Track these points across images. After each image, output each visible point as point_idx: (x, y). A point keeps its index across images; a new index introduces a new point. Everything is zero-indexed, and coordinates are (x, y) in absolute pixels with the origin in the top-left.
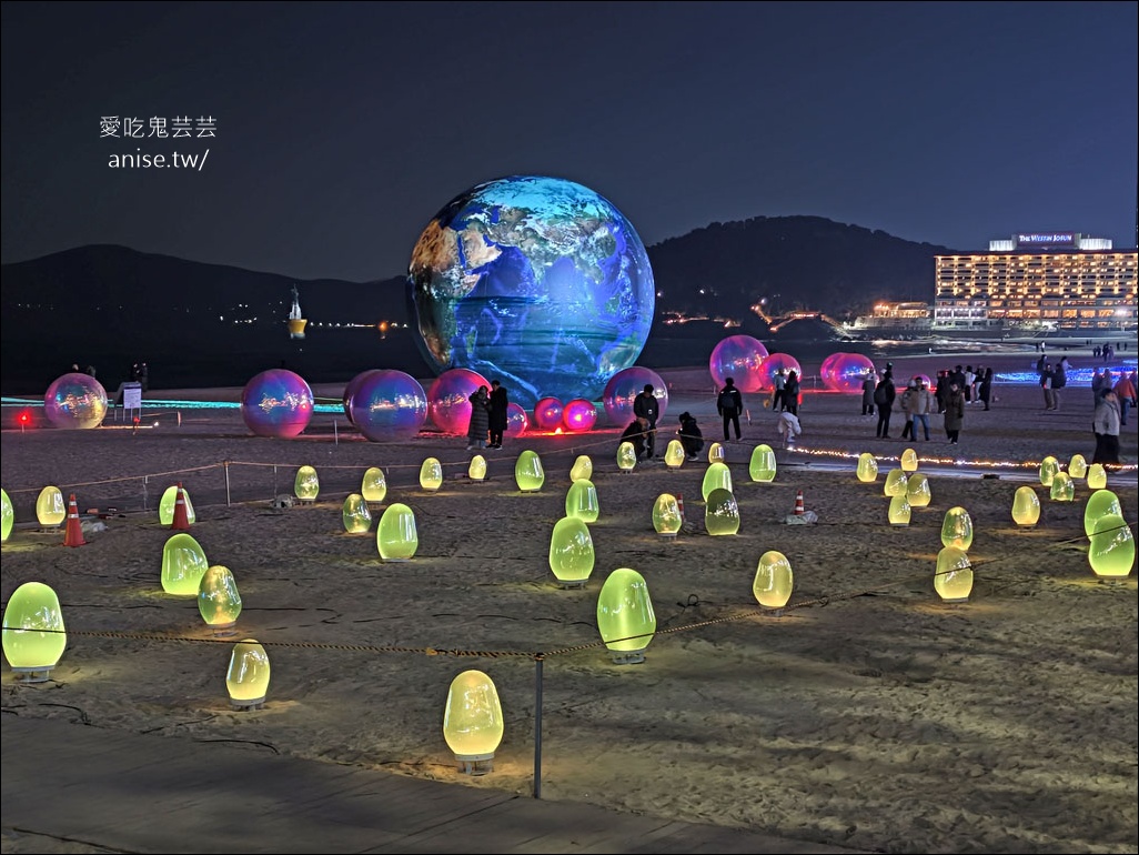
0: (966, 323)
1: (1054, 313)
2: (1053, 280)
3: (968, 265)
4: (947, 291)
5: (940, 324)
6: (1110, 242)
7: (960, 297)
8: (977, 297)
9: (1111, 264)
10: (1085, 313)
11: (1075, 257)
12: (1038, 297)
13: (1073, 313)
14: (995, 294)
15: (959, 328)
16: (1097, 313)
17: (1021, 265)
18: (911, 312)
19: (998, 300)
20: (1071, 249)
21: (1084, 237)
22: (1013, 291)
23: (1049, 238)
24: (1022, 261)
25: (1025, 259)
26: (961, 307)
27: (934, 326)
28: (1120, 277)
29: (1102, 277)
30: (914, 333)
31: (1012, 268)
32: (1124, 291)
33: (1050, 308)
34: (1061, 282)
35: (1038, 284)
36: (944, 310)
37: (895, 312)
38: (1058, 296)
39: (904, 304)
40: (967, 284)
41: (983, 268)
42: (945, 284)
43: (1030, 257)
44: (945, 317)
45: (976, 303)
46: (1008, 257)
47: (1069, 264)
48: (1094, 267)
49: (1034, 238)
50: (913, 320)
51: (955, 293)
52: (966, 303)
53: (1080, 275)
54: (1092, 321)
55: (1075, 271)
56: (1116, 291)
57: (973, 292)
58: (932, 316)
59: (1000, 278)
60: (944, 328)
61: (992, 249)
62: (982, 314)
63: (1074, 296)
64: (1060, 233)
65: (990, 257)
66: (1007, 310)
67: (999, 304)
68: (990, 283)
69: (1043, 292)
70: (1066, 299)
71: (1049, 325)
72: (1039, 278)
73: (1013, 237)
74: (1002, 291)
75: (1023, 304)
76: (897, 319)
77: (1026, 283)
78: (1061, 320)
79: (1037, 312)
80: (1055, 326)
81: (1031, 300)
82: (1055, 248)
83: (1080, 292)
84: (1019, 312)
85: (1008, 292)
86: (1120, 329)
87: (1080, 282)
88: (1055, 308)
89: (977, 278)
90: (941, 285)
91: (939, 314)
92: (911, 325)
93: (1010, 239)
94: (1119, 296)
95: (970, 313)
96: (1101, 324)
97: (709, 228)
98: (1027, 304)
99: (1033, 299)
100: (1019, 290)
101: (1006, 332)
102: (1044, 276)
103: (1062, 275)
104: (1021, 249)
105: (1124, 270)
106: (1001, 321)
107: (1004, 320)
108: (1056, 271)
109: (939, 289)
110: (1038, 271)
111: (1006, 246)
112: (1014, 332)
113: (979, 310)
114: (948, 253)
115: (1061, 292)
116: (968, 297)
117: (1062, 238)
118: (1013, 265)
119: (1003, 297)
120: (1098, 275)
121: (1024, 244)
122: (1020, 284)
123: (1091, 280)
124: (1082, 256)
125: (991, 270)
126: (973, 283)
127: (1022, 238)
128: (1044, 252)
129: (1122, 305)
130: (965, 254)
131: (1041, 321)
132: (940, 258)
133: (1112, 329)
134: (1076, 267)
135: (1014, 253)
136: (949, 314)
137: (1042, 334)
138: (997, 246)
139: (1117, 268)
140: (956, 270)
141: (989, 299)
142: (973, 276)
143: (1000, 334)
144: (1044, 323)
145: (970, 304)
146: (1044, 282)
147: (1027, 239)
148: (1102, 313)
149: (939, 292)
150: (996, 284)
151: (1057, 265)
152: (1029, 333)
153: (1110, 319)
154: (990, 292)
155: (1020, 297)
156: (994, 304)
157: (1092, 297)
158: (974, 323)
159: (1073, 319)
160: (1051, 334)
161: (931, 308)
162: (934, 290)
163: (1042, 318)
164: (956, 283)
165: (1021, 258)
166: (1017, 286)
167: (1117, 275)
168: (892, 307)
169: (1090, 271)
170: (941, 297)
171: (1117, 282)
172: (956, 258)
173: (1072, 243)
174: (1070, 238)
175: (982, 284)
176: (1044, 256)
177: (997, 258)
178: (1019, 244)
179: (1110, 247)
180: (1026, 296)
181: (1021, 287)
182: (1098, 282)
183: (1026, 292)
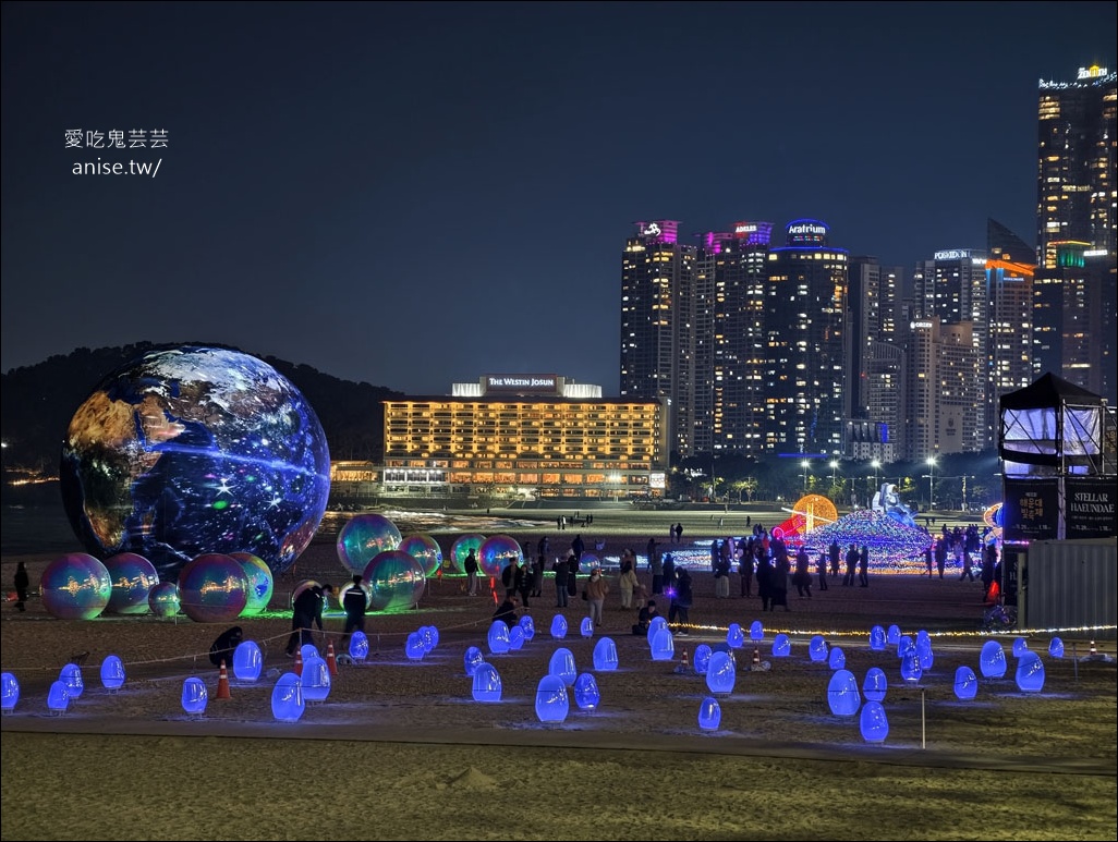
0: (424, 489)
1: (533, 478)
2: (531, 436)
3: (425, 414)
4: (399, 450)
5: (389, 489)
6: (600, 388)
7: (416, 455)
8: (436, 455)
9: (601, 416)
10: (569, 479)
11: (557, 407)
12: (513, 456)
13: (556, 478)
14: (460, 452)
15: (414, 495)
16: (584, 478)
17: (492, 415)
18: (353, 473)
19: (463, 459)
20: (552, 396)
21: (568, 382)
22: (482, 448)
23: (526, 382)
24: (493, 410)
25: (497, 408)
26: (417, 468)
27: (383, 493)
28: (612, 433)
29: (590, 433)
30: (358, 501)
31: (480, 419)
32: (618, 451)
33: (527, 471)
34: (541, 439)
35: (512, 440)
36: (395, 471)
37: (334, 473)
38: (536, 456)
39: (344, 463)
40: (424, 439)
41: (444, 419)
42: (396, 438)
43: (503, 406)
44: (395, 481)
45: (435, 463)
46: (476, 405)
47: (551, 415)
48: (581, 420)
49: (508, 382)
50: (356, 484)
51: (409, 449)
52: (423, 463)
53: (564, 430)
54: (579, 488)
55: (557, 424)
56: (608, 451)
57: (431, 449)
58: (379, 480)
59: (466, 432)
60: (395, 495)
61: (455, 394)
62: (441, 478)
63: (557, 456)
64: (538, 377)
65: (453, 405)
66: (473, 473)
67: (465, 464)
68: (453, 437)
69: (519, 451)
70: (548, 460)
71: (527, 493)
72: (513, 432)
73: (482, 379)
74: (467, 449)
75: (494, 466)
76: (335, 483)
77: (497, 438)
78: (541, 486)
79: (511, 475)
80: (532, 493)
81: (503, 460)
82: (532, 394)
83: (563, 451)
84: (488, 476)
85: (475, 450)
86: (612, 499)
87: (563, 439)
88: (533, 471)
89: (436, 431)
90: (391, 440)
91: (388, 477)
92: (352, 490)
93: (477, 382)
94: (612, 457)
95: (427, 476)
96: (589, 493)
98: (500, 465)
99: (507, 460)
100: (489, 448)
101: (473, 501)
102: (520, 429)
103: (542, 430)
104: (492, 395)
105: (616, 424)
106: (465, 488)
107: (472, 486)
108: (535, 424)
109: (389, 444)
110: (513, 423)
111: (473, 390)
112: (484, 501)
113: (439, 472)
114: (399, 397)
115: (541, 451)
116: (425, 455)
117: (542, 382)
118: (481, 415)
119: (469, 456)
120: (585, 430)
121: (496, 388)
122: (491, 440)
123: (577, 437)
124: (566, 406)
125: (454, 420)
126: (432, 437)
127: (493, 382)
128: (520, 400)
129: (618, 468)
130: (422, 399)
131: (515, 487)
132: (389, 404)
133: (603, 499)
134: (559, 419)
135: (483, 400)
136: (401, 477)
137: (518, 505)
138: (461, 390)
139: (608, 422)
140: (410, 420)
141: (451, 457)
142: (432, 429)
143: (466, 503)
144: (521, 490)
145: (429, 465)
146: (519, 438)
147: (499, 382)
148: (592, 478)
149: (389, 449)
150: (461, 439)
151: (536, 416)
152: (502, 503)
153: (600, 486)
154: (453, 450)
155: (491, 456)
156: (457, 465)
157: (579, 457)
158: (433, 489)
159: (555, 485)
160: (529, 505)
161: (378, 469)
162: (382, 446)
163: (517, 484)
164: (410, 437)
165: (491, 406)
166: (487, 443)
167: (608, 430)
169: (576, 424)
170: (391, 454)
171: (608, 439)
172: (410, 404)
173: (554, 389)
174: (550, 383)
175: (443, 438)
176: (520, 405)
177: (461, 406)
178: (489, 388)
179: (600, 396)
180: (497, 456)
181: (492, 443)
182: (585, 439)
183: (497, 450)
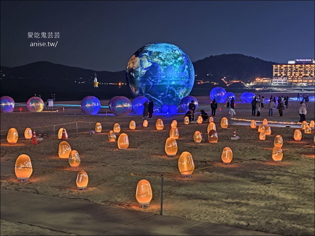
0: (282, 84)
2: (306, 72)
3: (282, 68)
4: (276, 75)
5: (274, 84)
7: (280, 76)
8: (284, 76)
11: (312, 65)
13: (311, 81)
14: (290, 76)
15: (279, 85)
18: (266, 81)
19: (290, 77)
20: (311, 63)
22: (295, 75)
23: (305, 60)
24: (297, 67)
25: (298, 66)
26: (280, 79)
30: (267, 86)
34: (308, 72)
35: (301, 73)
37: (262, 81)
38: (307, 76)
39: (264, 78)
40: (282, 73)
41: (286, 68)
42: (276, 73)
43: (299, 65)
45: (284, 78)
46: (293, 65)
47: (310, 67)
49: (301, 60)
50: (267, 83)
51: (278, 75)
55: (312, 69)
58: (272, 82)
59: (291, 71)
61: (289, 63)
62: (286, 81)
64: (308, 59)
65: (288, 65)
66: (293, 80)
68: (288, 73)
69: (303, 75)
70: (309, 77)
71: (305, 84)
72: (302, 71)
73: (295, 60)
74: (291, 75)
75: (297, 79)
76: (262, 83)
78: (308, 83)
79: (301, 81)
81: (300, 77)
82: (306, 63)
83: (313, 75)
84: (296, 81)
85: (293, 75)
87: (313, 72)
88: (306, 80)
89: (285, 71)
90: (274, 73)
91: (274, 81)
92: (266, 84)
93: (294, 60)
95: (283, 81)
97: (210, 57)
98: (299, 78)
101: (293, 86)
103: (308, 71)
104: (297, 63)
106: (291, 83)
107: (292, 83)
108: (307, 69)
109: (274, 74)
111: (293, 62)
112: (295, 86)
113: (285, 80)
114: (276, 64)
116: (282, 76)
118: (295, 67)
119: (292, 76)
121: (298, 62)
122: (297, 73)
124: (314, 65)
125: (288, 69)
127: (297, 60)
130: (281, 65)
132: (274, 65)
134: (312, 68)
135: (295, 64)
136: (277, 81)
138: (290, 62)
140: (279, 69)
142: (283, 71)
143: (291, 87)
144: (303, 84)
145: (283, 78)
147: (299, 60)
149: (274, 75)
150: (290, 73)
151: (307, 67)
152: (299, 86)
154: (288, 75)
156: (289, 78)
158: (284, 84)
159: (311, 83)
160: (305, 87)
161: (272, 79)
162: (272, 74)
163: (303, 82)
164: (279, 73)
165: (297, 66)
168: (261, 79)
170: (275, 76)
172: (279, 65)
173: (311, 61)
174: (310, 60)
175: (286, 73)
176: (303, 65)
177: (290, 66)
180: (298, 76)
183: (298, 75)
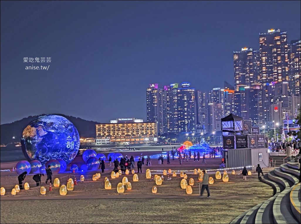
0: (105, 143)
1: (128, 140)
2: (128, 131)
3: (105, 127)
4: (99, 135)
5: (98, 144)
6: (142, 120)
7: (103, 136)
8: (108, 136)
9: (143, 126)
10: (136, 140)
11: (133, 124)
12: (124, 135)
13: (134, 140)
14: (113, 135)
15: (103, 145)
16: (140, 139)
17: (119, 127)
18: (90, 141)
19: (113, 136)
20: (132, 122)
21: (135, 119)
22: (118, 134)
23: (126, 119)
24: (119, 126)
25: (120, 125)
26: (104, 139)
27: (96, 144)
28: (145, 130)
29: (141, 130)
30: (91, 147)
31: (117, 128)
32: (147, 133)
33: (127, 138)
34: (130, 131)
35: (124, 132)
36: (99, 140)
37: (85, 141)
38: (129, 135)
39: (87, 139)
40: (105, 132)
41: (109, 128)
42: (99, 133)
43: (122, 125)
44: (99, 142)
45: (107, 138)
46: (116, 125)
47: (132, 126)
48: (138, 127)
49: (123, 119)
50: (90, 143)
51: (102, 135)
52: (105, 138)
53: (135, 129)
54: (139, 142)
55: (133, 128)
56: (145, 134)
57: (106, 135)
58: (95, 142)
59: (114, 131)
60: (99, 145)
61: (111, 123)
62: (109, 141)
63: (134, 135)
64: (129, 118)
65: (111, 125)
66: (116, 139)
67: (114, 137)
68: (111, 132)
69: (125, 134)
70: (132, 136)
71: (127, 143)
72: (124, 130)
73: (117, 119)
74: (114, 134)
75: (120, 138)
76: (86, 143)
77: (121, 132)
78: (130, 142)
79: (124, 139)
80: (129, 143)
81: (122, 136)
82: (128, 122)
83: (135, 134)
84: (119, 140)
85: (116, 134)
86: (146, 144)
87: (135, 131)
88: (128, 138)
89: (107, 131)
90: (98, 133)
91: (97, 141)
92: (90, 144)
93: (116, 120)
94: (145, 135)
95: (106, 140)
96: (141, 143)
97: (28, 118)
98: (121, 137)
99: (123, 136)
100: (119, 134)
101: (116, 145)
102: (125, 130)
103: (130, 129)
104: (119, 122)
105: (146, 128)
106: (114, 143)
107: (115, 142)
108: (129, 128)
109: (97, 134)
110: (124, 128)
111: (115, 122)
112: (118, 145)
113: (108, 139)
114: (99, 124)
115: (130, 134)
116: (105, 136)
117: (130, 119)
118: (117, 127)
119: (115, 136)
120: (140, 129)
121: (120, 121)
122: (119, 132)
123: (138, 131)
124: (135, 124)
125: (111, 128)
126: (106, 132)
127: (119, 119)
128: (125, 123)
129: (147, 137)
130: (104, 124)
132: (97, 125)
133: (144, 144)
134: (134, 127)
135: (117, 124)
136: (100, 141)
137: (126, 146)
138: (112, 122)
139: (144, 127)
140: (102, 129)
141: (111, 136)
142: (106, 130)
143: (114, 146)
144: (126, 143)
145: (106, 138)
146: (125, 131)
147: (121, 120)
148: (141, 139)
149: (97, 135)
150: (113, 132)
151: (129, 127)
152: (122, 146)
153: (143, 141)
154: (111, 135)
155: (119, 136)
156: (112, 138)
157: (138, 135)
158: (107, 143)
159: (134, 141)
160: (128, 146)
161: (95, 139)
162: (96, 134)
163: (125, 141)
164: (102, 132)
165: (119, 125)
166: (118, 133)
167: (145, 129)
168: (84, 139)
169: (137, 128)
170: (98, 136)
171: (145, 131)
172: (102, 125)
173: (132, 121)
174: (132, 119)
175: (109, 132)
176: (125, 124)
177: (113, 125)
178: (118, 121)
179: (142, 122)
180: (121, 135)
181: (119, 133)
182: (140, 131)
183: (121, 134)
